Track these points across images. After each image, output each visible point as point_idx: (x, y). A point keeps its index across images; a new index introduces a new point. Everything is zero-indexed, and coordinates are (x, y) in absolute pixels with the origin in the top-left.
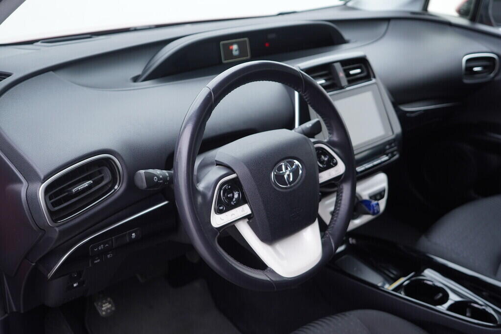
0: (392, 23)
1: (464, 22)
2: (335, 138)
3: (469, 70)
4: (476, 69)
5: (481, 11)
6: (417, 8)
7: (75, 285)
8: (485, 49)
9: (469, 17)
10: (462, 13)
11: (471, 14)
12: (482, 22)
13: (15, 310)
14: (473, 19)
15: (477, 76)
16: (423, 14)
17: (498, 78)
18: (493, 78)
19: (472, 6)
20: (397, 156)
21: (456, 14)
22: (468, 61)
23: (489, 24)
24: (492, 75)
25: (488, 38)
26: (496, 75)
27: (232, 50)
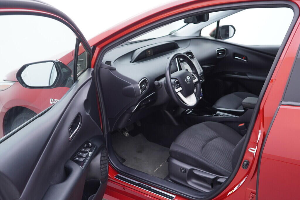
0: (191, 40)
1: (213, 38)
2: (194, 72)
3: (218, 54)
4: (220, 54)
5: (218, 35)
6: (198, 35)
7: (129, 120)
8: (222, 47)
9: (215, 37)
10: (212, 35)
11: (215, 35)
12: (219, 38)
13: (110, 131)
14: (216, 38)
15: (220, 56)
16: (200, 37)
17: (227, 56)
18: (225, 56)
19: (215, 33)
20: (204, 80)
21: (210, 36)
22: (218, 51)
23: (221, 39)
24: (225, 55)
25: (222, 43)
26: (226, 55)
27: (148, 53)
